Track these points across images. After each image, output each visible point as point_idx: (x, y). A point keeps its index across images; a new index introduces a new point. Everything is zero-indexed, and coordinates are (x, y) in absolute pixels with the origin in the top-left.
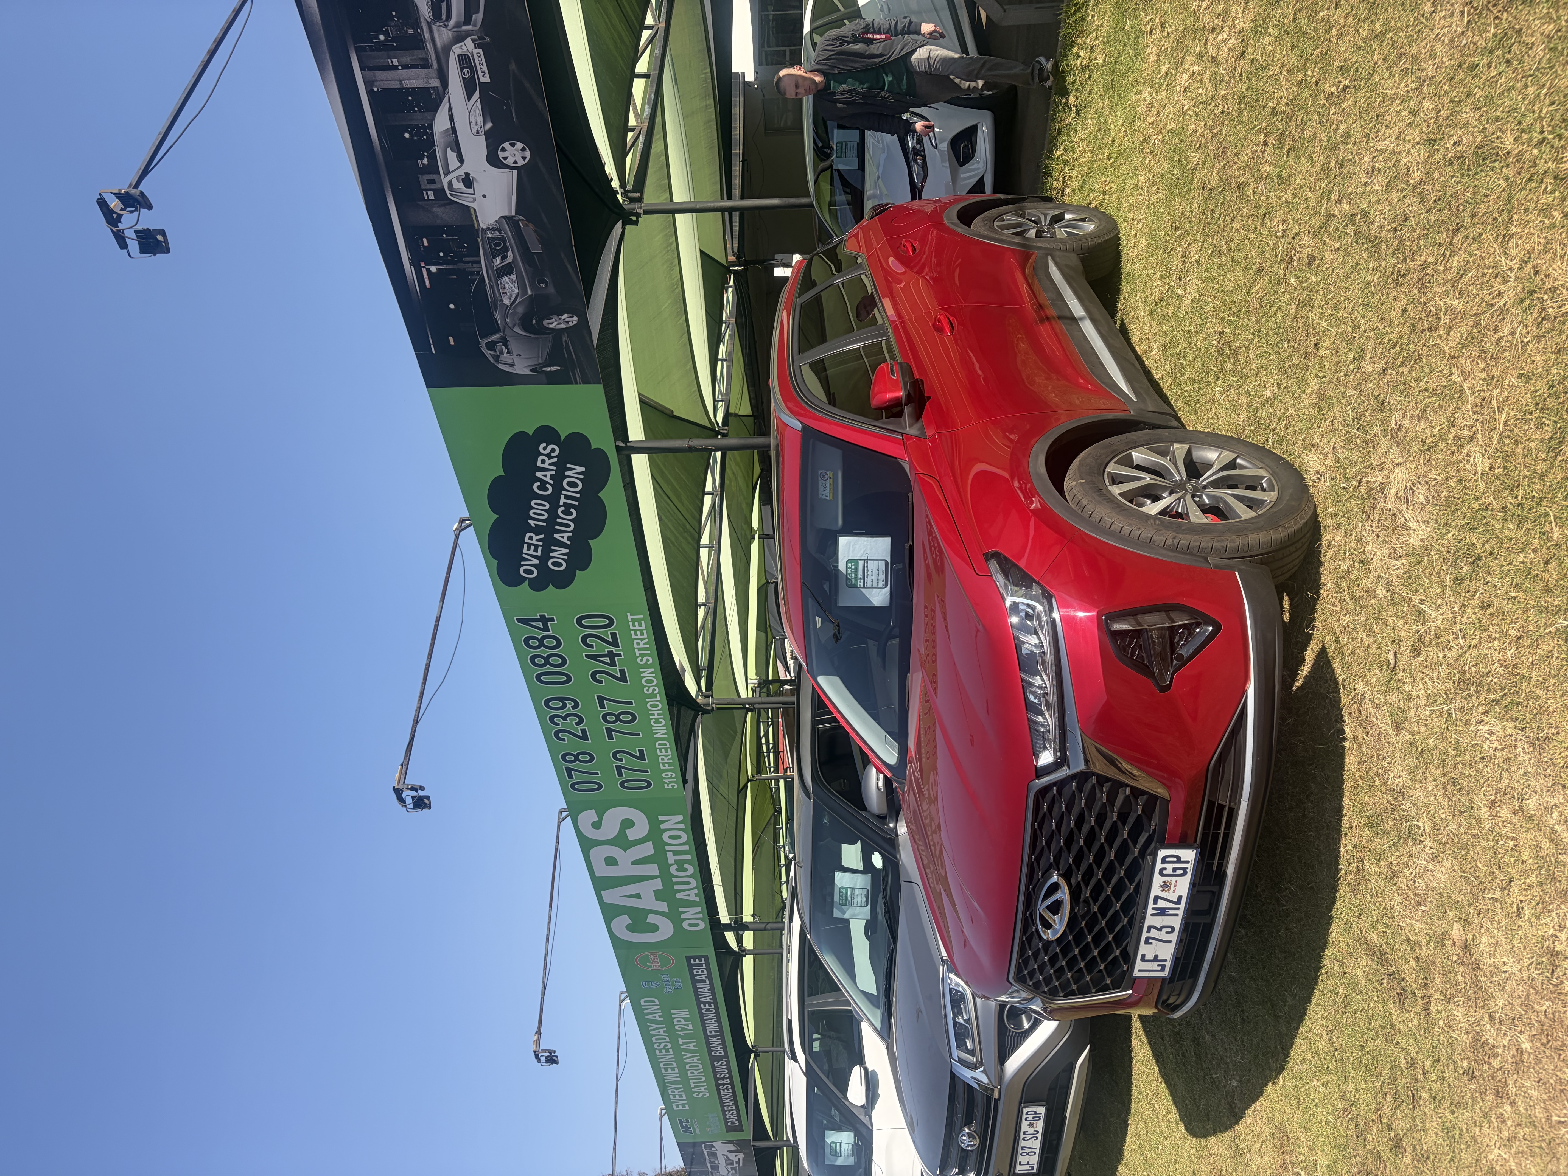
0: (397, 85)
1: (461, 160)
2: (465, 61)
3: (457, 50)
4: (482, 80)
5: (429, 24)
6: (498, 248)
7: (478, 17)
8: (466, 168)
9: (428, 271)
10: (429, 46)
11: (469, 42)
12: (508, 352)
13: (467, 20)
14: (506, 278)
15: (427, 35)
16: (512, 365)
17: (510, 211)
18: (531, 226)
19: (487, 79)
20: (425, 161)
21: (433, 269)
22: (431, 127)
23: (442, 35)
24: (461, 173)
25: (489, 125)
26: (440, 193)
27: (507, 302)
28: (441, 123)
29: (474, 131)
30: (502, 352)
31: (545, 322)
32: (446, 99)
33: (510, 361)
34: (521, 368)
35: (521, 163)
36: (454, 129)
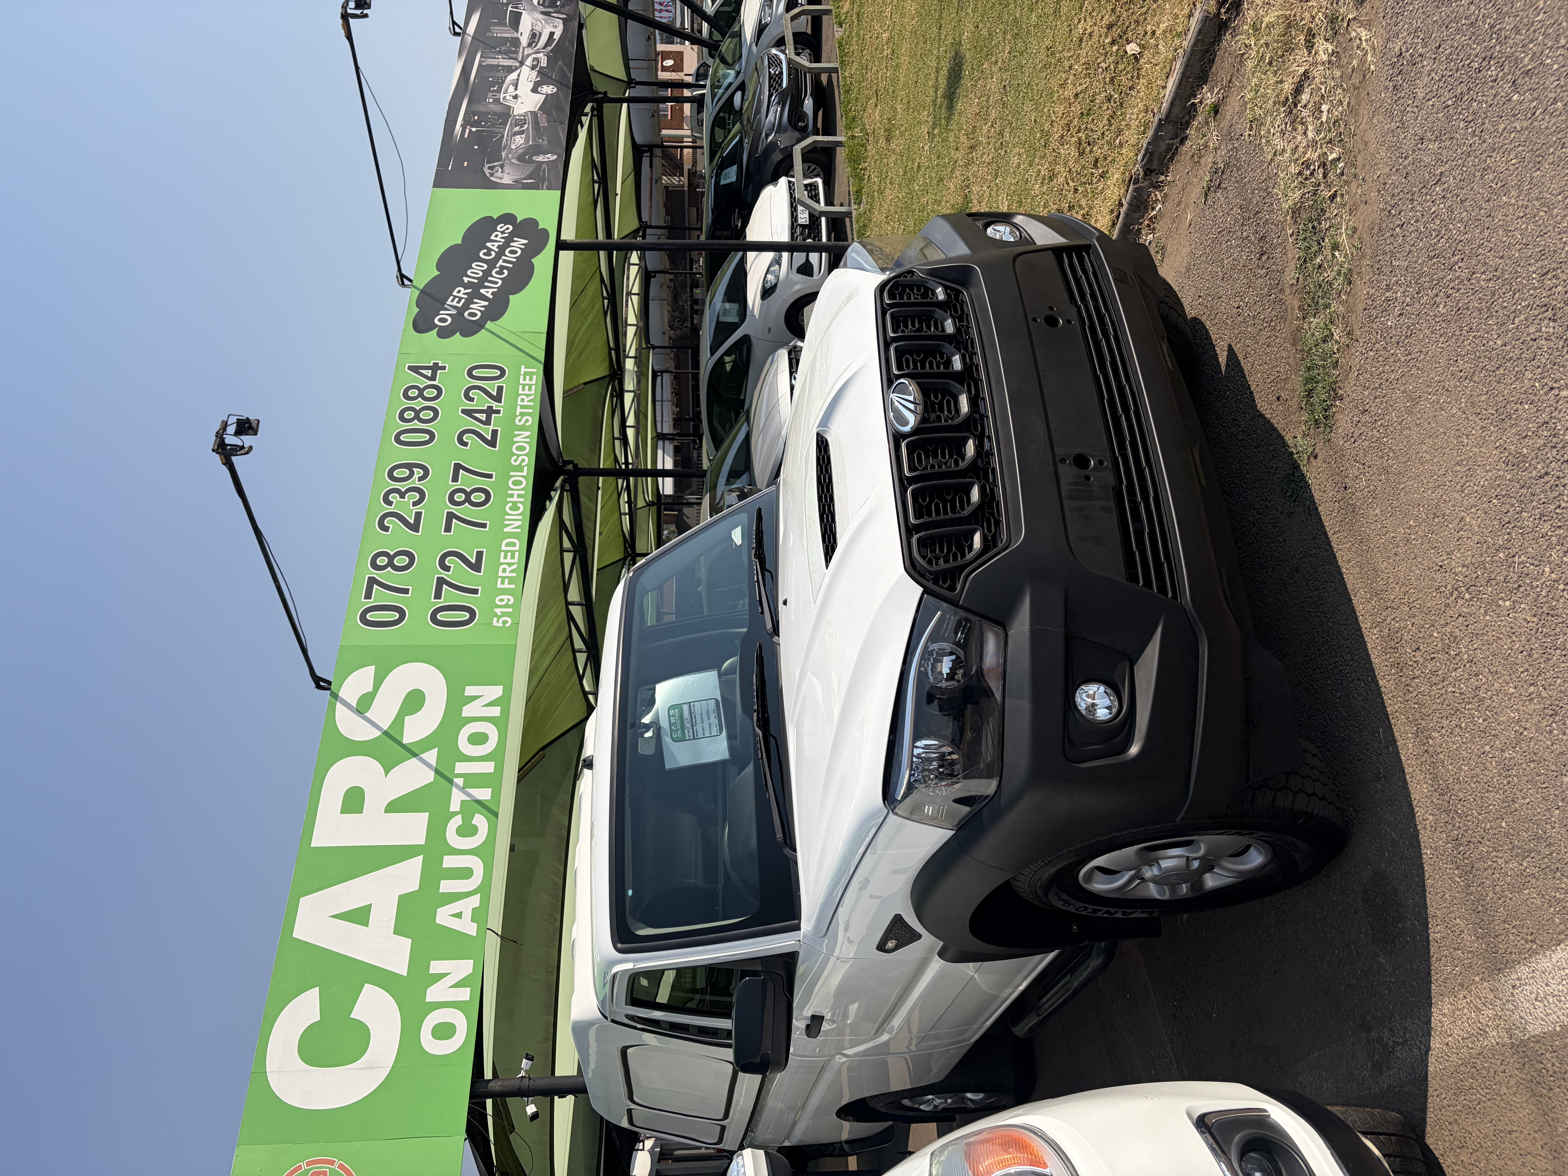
0: (496, 63)
1: (516, 89)
2: (536, 59)
3: (534, 56)
4: (542, 65)
5: (524, 49)
6: (520, 122)
7: (549, 48)
8: (517, 92)
9: (470, 130)
10: (520, 54)
11: (541, 55)
12: (502, 172)
13: (544, 48)
14: (518, 136)
15: (521, 50)
16: (501, 178)
17: (535, 108)
18: (545, 116)
19: (545, 65)
20: (495, 88)
21: (474, 129)
22: (506, 78)
23: (528, 51)
24: (514, 94)
25: (539, 79)
26: (497, 101)
27: (513, 147)
28: (513, 76)
29: (529, 80)
30: (497, 171)
31: (534, 158)
32: (519, 70)
33: (501, 176)
34: (507, 180)
35: (550, 92)
36: (518, 80)
